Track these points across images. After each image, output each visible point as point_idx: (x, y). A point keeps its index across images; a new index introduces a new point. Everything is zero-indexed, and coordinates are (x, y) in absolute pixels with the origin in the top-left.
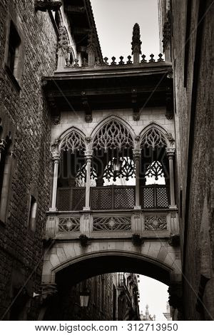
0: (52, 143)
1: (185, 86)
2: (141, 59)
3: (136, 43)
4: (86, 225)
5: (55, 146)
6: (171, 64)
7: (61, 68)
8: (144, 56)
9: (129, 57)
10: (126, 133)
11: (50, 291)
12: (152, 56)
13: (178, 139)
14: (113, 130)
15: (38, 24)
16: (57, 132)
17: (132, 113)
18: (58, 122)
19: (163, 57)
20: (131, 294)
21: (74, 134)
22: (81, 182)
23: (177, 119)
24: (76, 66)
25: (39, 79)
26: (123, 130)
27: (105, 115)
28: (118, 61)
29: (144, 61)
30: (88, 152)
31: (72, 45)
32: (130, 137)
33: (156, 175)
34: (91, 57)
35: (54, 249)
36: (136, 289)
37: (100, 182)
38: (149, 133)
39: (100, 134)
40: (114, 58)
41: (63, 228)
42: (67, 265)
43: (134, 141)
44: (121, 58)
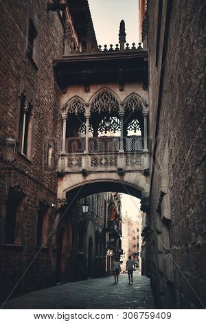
0: (61, 108)
1: (157, 66)
2: (126, 46)
3: (122, 35)
4: (86, 162)
5: (64, 109)
6: (147, 50)
7: (67, 54)
8: (128, 45)
9: (117, 45)
10: (114, 99)
11: (63, 203)
12: (134, 44)
13: (151, 103)
14: (105, 98)
15: (50, 21)
16: (65, 99)
17: (118, 86)
18: (65, 93)
19: (142, 45)
20: (116, 205)
21: (77, 101)
22: (82, 134)
23: (150, 90)
24: (78, 52)
25: (51, 61)
26: (112, 98)
27: (99, 87)
28: (108, 48)
29: (127, 48)
30: (87, 113)
31: (74, 36)
32: (117, 103)
33: (135, 129)
34: (89, 45)
35: (64, 178)
36: (119, 202)
37: (95, 134)
38: (131, 100)
39: (95, 101)
40: (106, 46)
41: (70, 165)
42: (74, 187)
43: (120, 106)
44: (111, 46)
